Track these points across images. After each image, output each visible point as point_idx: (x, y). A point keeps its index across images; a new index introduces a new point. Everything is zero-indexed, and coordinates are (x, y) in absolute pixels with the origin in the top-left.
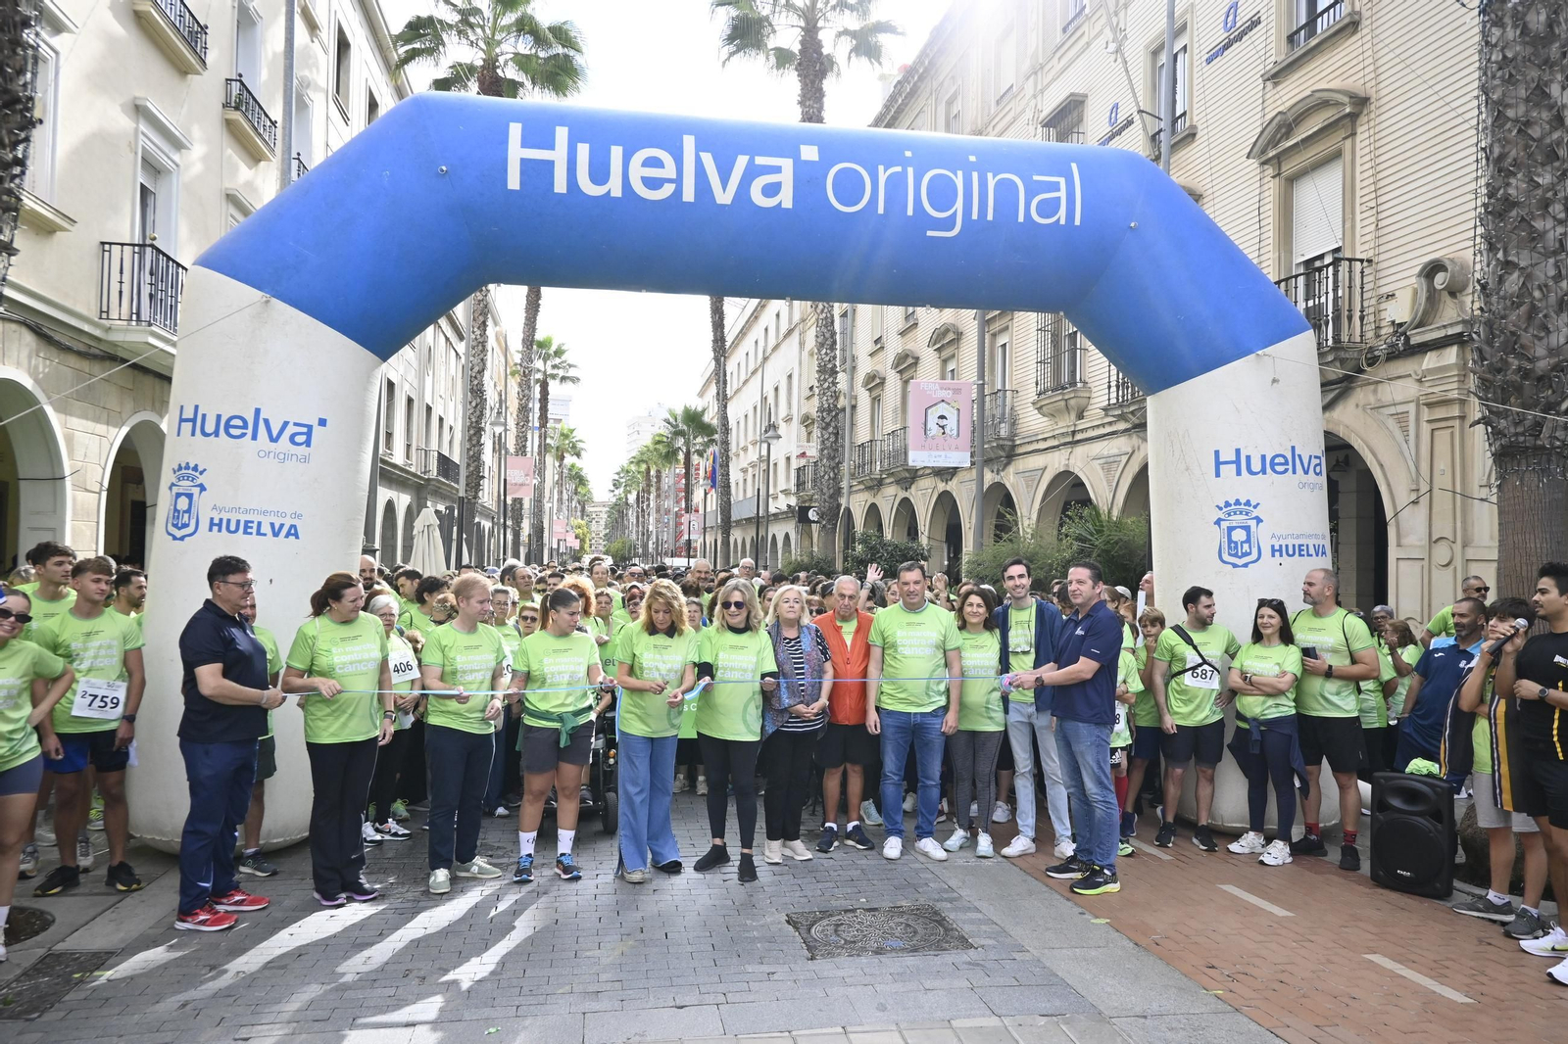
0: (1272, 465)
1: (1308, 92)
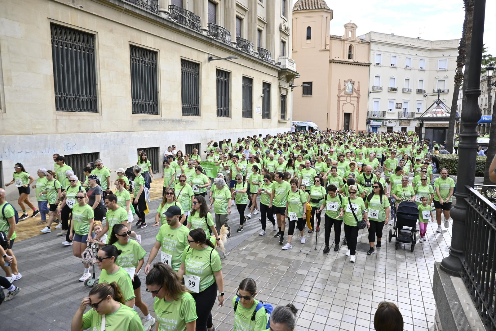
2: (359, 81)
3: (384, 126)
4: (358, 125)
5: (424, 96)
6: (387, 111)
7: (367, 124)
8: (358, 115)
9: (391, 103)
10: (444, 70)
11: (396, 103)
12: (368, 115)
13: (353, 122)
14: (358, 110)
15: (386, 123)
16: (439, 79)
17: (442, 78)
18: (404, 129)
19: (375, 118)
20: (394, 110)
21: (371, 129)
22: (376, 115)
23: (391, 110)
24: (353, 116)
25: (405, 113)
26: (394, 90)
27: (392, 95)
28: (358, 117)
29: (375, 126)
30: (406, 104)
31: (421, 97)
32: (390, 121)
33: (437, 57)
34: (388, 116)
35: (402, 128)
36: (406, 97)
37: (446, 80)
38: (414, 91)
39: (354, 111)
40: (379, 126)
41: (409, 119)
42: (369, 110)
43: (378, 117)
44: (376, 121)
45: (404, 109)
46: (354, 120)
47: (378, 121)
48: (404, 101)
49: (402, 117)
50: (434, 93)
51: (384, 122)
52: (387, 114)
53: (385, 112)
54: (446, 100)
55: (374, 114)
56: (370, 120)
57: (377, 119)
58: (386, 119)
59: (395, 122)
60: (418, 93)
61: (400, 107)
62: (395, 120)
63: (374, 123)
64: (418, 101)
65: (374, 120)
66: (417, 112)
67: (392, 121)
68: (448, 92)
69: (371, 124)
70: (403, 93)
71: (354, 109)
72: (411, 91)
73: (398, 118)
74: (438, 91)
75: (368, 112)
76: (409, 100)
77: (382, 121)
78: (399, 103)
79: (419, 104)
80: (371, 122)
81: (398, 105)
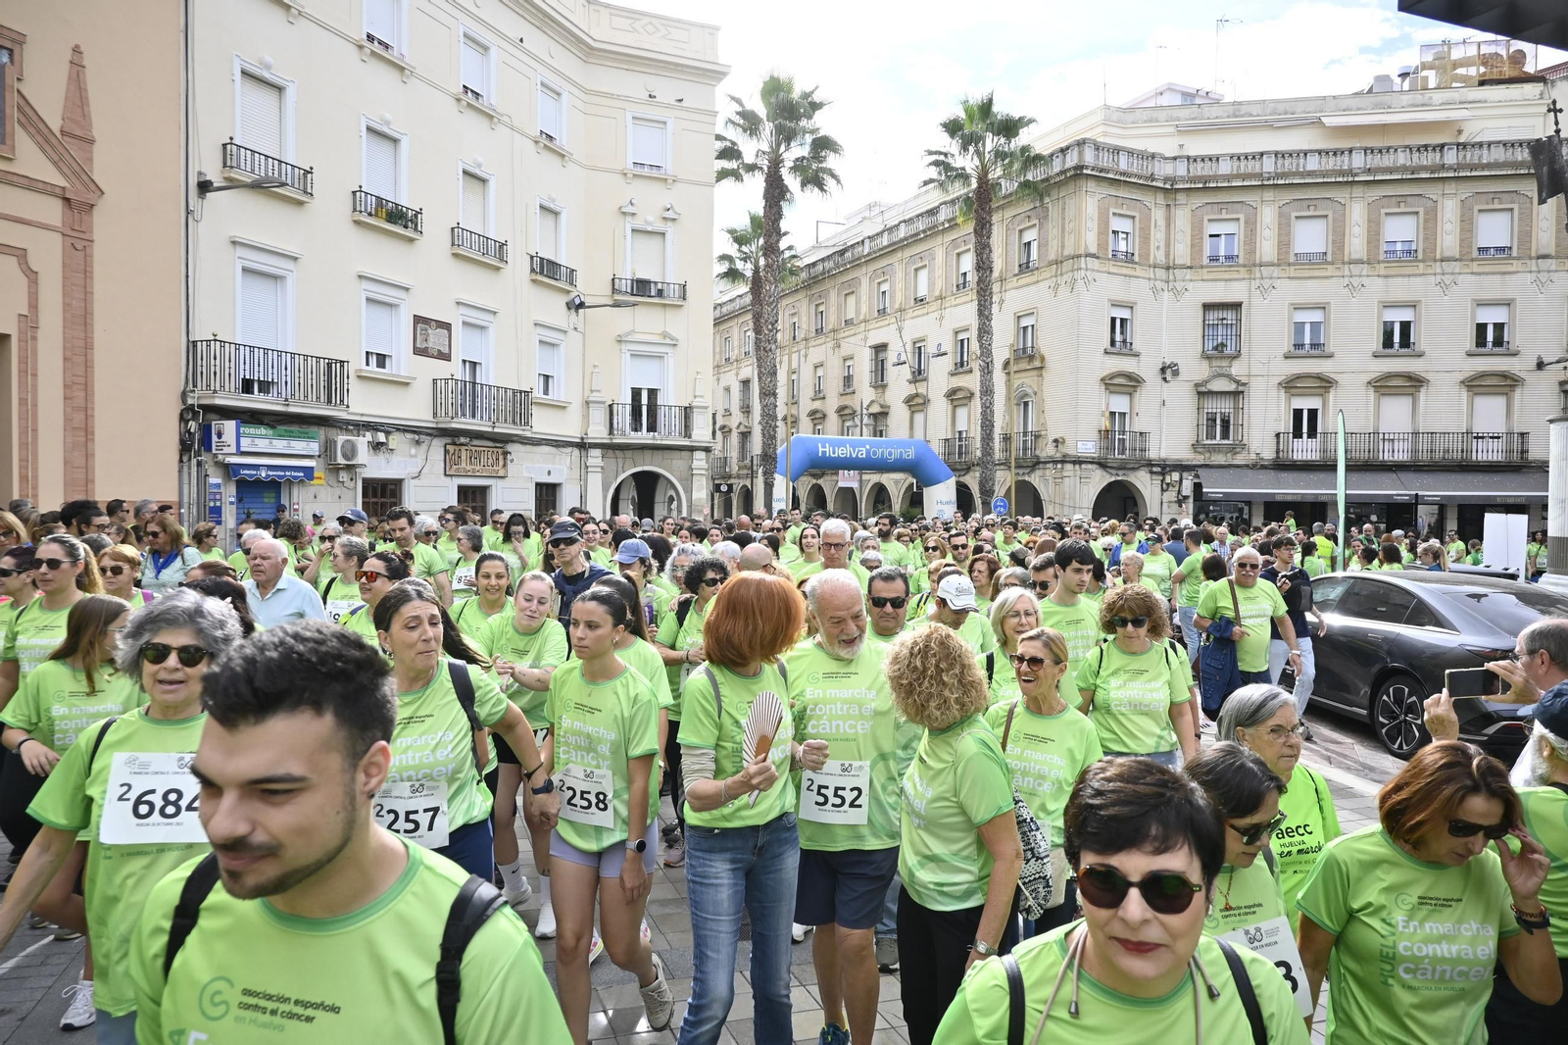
0: (947, 503)
1: (960, 384)
2: (76, 50)
3: (335, 469)
4: (89, 456)
5: (569, 306)
6: (356, 363)
7: (185, 447)
8: (88, 366)
9: (383, 313)
10: (655, 173)
11: (418, 319)
12: (192, 377)
13: (30, 430)
14: (80, 318)
15: (351, 451)
16: (639, 224)
17: (650, 218)
18: (473, 498)
19: (256, 401)
20: (404, 363)
21: (230, 493)
22: (265, 387)
23: (382, 360)
24: (29, 371)
25: (470, 393)
26: (399, 218)
27: (382, 256)
28: (87, 387)
29: (263, 467)
30: (477, 333)
31: (551, 307)
32: (381, 437)
33: (618, 97)
34: (362, 402)
35: (464, 492)
36: (475, 286)
37: (670, 230)
38: (518, 266)
39: (30, 322)
40: (296, 474)
41: (496, 430)
42: (200, 333)
43: (286, 400)
44: (270, 432)
45: (467, 364)
46: (35, 405)
47: (281, 428)
48: (463, 310)
49: (457, 414)
50: (617, 297)
51: (335, 442)
52: (354, 385)
53: (342, 366)
54: (677, 340)
55: (247, 372)
56: (213, 423)
57: (279, 418)
58: (348, 422)
59: (413, 451)
60: (540, 278)
61: (439, 351)
62: (414, 432)
63: (246, 444)
64: (540, 330)
65: (246, 417)
66: (538, 394)
67: (390, 437)
68: (684, 299)
69: (226, 450)
70: (456, 255)
71: (30, 306)
72: (501, 260)
73: (431, 419)
74: (638, 288)
75: (191, 345)
76: (495, 313)
77: (322, 437)
78: (433, 323)
79: (547, 350)
80: (219, 435)
81: (428, 335)
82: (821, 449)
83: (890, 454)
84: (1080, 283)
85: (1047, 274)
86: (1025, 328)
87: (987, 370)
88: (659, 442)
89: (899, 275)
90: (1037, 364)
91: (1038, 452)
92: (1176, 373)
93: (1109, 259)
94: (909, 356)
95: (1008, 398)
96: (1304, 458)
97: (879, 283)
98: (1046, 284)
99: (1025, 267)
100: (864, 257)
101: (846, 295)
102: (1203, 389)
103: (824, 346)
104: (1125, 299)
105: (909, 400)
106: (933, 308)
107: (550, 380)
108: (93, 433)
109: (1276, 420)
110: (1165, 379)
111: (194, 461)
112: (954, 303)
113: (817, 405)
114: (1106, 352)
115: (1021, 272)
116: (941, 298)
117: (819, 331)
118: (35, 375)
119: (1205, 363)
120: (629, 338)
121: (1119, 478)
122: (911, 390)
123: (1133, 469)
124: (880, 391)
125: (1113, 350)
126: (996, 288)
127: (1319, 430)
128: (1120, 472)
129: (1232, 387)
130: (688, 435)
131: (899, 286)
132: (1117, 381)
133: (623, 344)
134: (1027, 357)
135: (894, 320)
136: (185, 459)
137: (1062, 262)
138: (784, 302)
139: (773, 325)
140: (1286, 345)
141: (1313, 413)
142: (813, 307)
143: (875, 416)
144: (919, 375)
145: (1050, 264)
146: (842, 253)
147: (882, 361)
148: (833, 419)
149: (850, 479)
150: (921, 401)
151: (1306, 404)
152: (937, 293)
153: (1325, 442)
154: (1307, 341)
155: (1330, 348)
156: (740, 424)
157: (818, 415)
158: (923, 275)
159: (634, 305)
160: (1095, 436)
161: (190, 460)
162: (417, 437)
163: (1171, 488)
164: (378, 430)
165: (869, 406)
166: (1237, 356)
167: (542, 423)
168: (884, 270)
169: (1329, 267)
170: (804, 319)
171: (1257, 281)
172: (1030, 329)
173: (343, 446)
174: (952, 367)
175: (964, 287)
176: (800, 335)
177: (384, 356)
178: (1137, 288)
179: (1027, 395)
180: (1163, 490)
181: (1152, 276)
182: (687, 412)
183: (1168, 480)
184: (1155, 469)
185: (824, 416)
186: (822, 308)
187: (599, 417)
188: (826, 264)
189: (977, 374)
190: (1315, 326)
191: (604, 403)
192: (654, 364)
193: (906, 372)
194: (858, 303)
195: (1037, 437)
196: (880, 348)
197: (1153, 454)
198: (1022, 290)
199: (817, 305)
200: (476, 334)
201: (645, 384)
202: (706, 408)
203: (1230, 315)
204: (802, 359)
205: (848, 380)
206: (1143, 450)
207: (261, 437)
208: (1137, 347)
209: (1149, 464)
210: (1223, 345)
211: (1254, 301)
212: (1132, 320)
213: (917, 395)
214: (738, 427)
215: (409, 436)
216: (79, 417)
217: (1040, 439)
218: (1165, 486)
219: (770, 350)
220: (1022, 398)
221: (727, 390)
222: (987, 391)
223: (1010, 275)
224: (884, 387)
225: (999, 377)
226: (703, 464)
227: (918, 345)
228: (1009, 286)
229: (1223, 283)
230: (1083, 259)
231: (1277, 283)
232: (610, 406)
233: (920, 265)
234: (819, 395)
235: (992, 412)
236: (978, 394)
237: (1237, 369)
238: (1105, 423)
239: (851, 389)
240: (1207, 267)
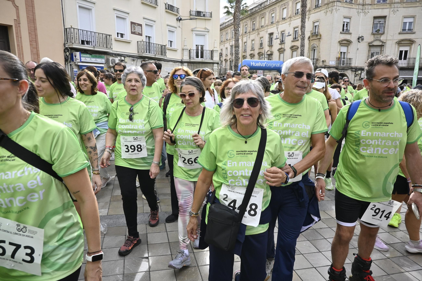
1: (295, 44)
5: (177, 19)
6: (114, 36)
7: (66, 60)
8: (36, 35)
9: (121, 21)
11: (132, 23)
12: (67, 39)
14: (32, 21)
19: (86, 47)
20: (128, 36)
22: (88, 43)
23: (122, 35)
24: (19, 37)
25: (149, 46)
28: (36, 42)
31: (172, 20)
32: (123, 58)
34: (116, 48)
36: (148, 13)
38: (162, 7)
39: (18, 21)
40: (98, 68)
41: (156, 57)
42: (68, 26)
43: (94, 46)
44: (90, 56)
45: (147, 37)
46: (22, 47)
47: (94, 55)
48: (145, 20)
49: (144, 52)
50: (192, 17)
51: (109, 59)
52: (113, 42)
53: (110, 37)
54: (209, 30)
55: (82, 38)
56: (74, 53)
57: (93, 52)
58: (113, 54)
59: (132, 63)
60: (168, 11)
61: (139, 33)
62: (132, 57)
63: (83, 59)
64: (168, 27)
65: (83, 52)
66: (168, 46)
67: (125, 58)
68: (211, 17)
69: (77, 61)
70: (142, 3)
71: (17, 17)
72: (156, 5)
73: (137, 53)
74: (197, 14)
75: (65, 30)
76: (155, 21)
77: (106, 58)
78: (136, 24)
79: (171, 33)
80: (75, 57)
81: (135, 28)
82: (251, 64)
83: (272, 65)
84: (334, 10)
85: (323, 8)
86: (316, 26)
87: (303, 39)
88: (204, 61)
89: (278, 11)
90: (319, 37)
91: (317, 65)
92: (363, 40)
93: (344, 3)
94: (279, 36)
95: (309, 48)
96: (402, 66)
97: (272, 14)
98: (323, 11)
99: (317, 6)
100: (267, 5)
101: (262, 18)
102: (371, 44)
103: (255, 34)
104: (348, 15)
105: (279, 50)
106: (288, 21)
107: (172, 42)
108: (39, 55)
109: (394, 54)
110: (359, 42)
111: (69, 64)
112: (294, 19)
113: (252, 52)
114: (341, 33)
115: (316, 8)
116: (290, 17)
117: (253, 30)
118: (21, 38)
119: (372, 36)
120: (195, 30)
121: (342, 73)
122: (279, 47)
123: (346, 70)
124: (271, 47)
125: (343, 32)
126: (307, 13)
127: (408, 57)
128: (342, 71)
129: (381, 44)
130: (212, 59)
131: (278, 14)
132: (343, 42)
133: (193, 31)
134: (316, 35)
135: (276, 25)
136: (66, 63)
137: (329, 4)
138: (244, 21)
139: (238, 25)
140: (400, 30)
141: (406, 52)
142: (252, 22)
143: (269, 55)
144: (282, 42)
145: (325, 5)
146: (261, 5)
147: (272, 38)
148: (257, 56)
149: (260, 73)
150: (282, 50)
151: (404, 49)
152: (289, 16)
153: (409, 61)
154: (407, 28)
155: (414, 31)
156: (230, 58)
157: (252, 55)
158: (285, 10)
159: (196, 19)
160: (335, 59)
161: (68, 64)
162: (133, 58)
163: (358, 76)
164: (122, 56)
165: (267, 52)
166: (383, 34)
167: (169, 55)
168: (273, 9)
169: (418, 3)
170: (249, 26)
171: (393, 9)
172: (317, 26)
173: (111, 61)
174: (292, 39)
175: (298, 14)
176: (248, 31)
177: (123, 34)
178: (353, 12)
179: (315, 47)
180: (355, 76)
181: (358, 8)
182: (212, 52)
183: (357, 73)
184: (353, 70)
185: (254, 55)
186: (254, 23)
187: (186, 53)
188: (256, 9)
189: (300, 40)
190: (410, 23)
191: (188, 49)
192: (202, 37)
193: (278, 41)
194: (265, 20)
195: (317, 60)
196: (271, 34)
197: (353, 65)
198: (315, 14)
199: (253, 22)
200: (149, 28)
201: (200, 44)
202: (217, 51)
203: (382, 20)
204: (248, 38)
205: (261, 44)
206: (350, 64)
207: (88, 57)
208: (351, 31)
209: (351, 68)
210: (379, 30)
211: (391, 15)
212: (350, 22)
213: (281, 48)
214: (229, 59)
215: (131, 58)
216: (35, 50)
217: (318, 61)
218: (356, 75)
219: (237, 33)
220: (314, 48)
221: (227, 48)
222: (303, 46)
223: (312, 9)
224: (272, 46)
225: (306, 41)
226: (217, 68)
227: (282, 33)
228: (312, 12)
229: (381, 10)
230: (336, 2)
231: (399, 9)
232: (190, 50)
233: (284, 7)
234: (253, 49)
235: (304, 52)
236: (300, 47)
237: (383, 38)
238: (339, 55)
239: (262, 47)
240: (376, 4)
